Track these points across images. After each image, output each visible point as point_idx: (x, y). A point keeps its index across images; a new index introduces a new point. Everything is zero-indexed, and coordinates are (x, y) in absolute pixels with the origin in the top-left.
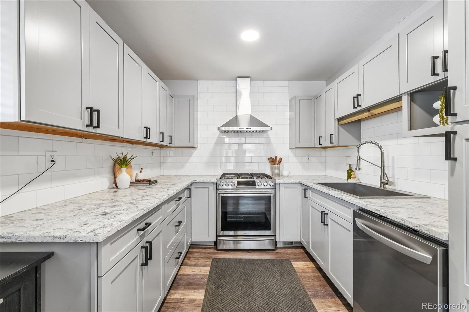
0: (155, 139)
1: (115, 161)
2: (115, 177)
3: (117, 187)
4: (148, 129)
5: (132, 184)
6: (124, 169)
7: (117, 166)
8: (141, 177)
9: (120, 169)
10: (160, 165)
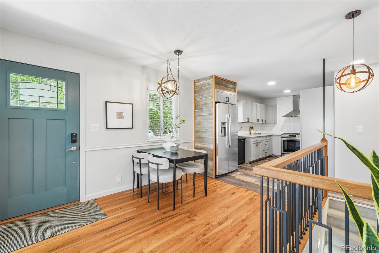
0: (260, 122)
1: (250, 128)
2: (250, 132)
3: (251, 134)
4: (258, 120)
5: (254, 134)
6: (252, 130)
7: (251, 129)
8: (256, 132)
9: (251, 130)
10: (263, 129)
